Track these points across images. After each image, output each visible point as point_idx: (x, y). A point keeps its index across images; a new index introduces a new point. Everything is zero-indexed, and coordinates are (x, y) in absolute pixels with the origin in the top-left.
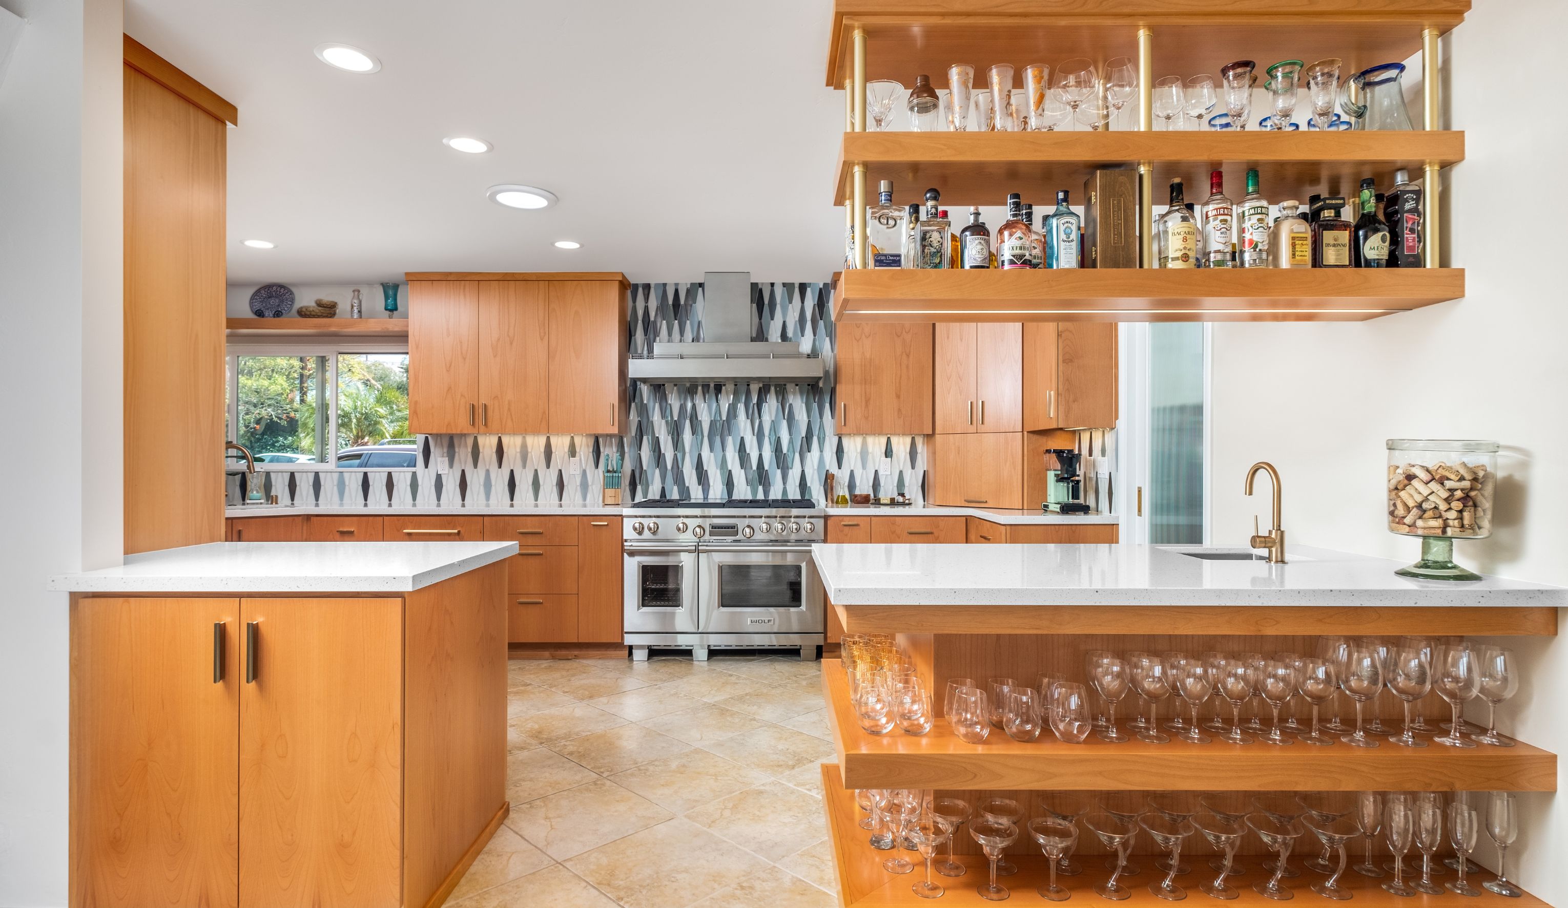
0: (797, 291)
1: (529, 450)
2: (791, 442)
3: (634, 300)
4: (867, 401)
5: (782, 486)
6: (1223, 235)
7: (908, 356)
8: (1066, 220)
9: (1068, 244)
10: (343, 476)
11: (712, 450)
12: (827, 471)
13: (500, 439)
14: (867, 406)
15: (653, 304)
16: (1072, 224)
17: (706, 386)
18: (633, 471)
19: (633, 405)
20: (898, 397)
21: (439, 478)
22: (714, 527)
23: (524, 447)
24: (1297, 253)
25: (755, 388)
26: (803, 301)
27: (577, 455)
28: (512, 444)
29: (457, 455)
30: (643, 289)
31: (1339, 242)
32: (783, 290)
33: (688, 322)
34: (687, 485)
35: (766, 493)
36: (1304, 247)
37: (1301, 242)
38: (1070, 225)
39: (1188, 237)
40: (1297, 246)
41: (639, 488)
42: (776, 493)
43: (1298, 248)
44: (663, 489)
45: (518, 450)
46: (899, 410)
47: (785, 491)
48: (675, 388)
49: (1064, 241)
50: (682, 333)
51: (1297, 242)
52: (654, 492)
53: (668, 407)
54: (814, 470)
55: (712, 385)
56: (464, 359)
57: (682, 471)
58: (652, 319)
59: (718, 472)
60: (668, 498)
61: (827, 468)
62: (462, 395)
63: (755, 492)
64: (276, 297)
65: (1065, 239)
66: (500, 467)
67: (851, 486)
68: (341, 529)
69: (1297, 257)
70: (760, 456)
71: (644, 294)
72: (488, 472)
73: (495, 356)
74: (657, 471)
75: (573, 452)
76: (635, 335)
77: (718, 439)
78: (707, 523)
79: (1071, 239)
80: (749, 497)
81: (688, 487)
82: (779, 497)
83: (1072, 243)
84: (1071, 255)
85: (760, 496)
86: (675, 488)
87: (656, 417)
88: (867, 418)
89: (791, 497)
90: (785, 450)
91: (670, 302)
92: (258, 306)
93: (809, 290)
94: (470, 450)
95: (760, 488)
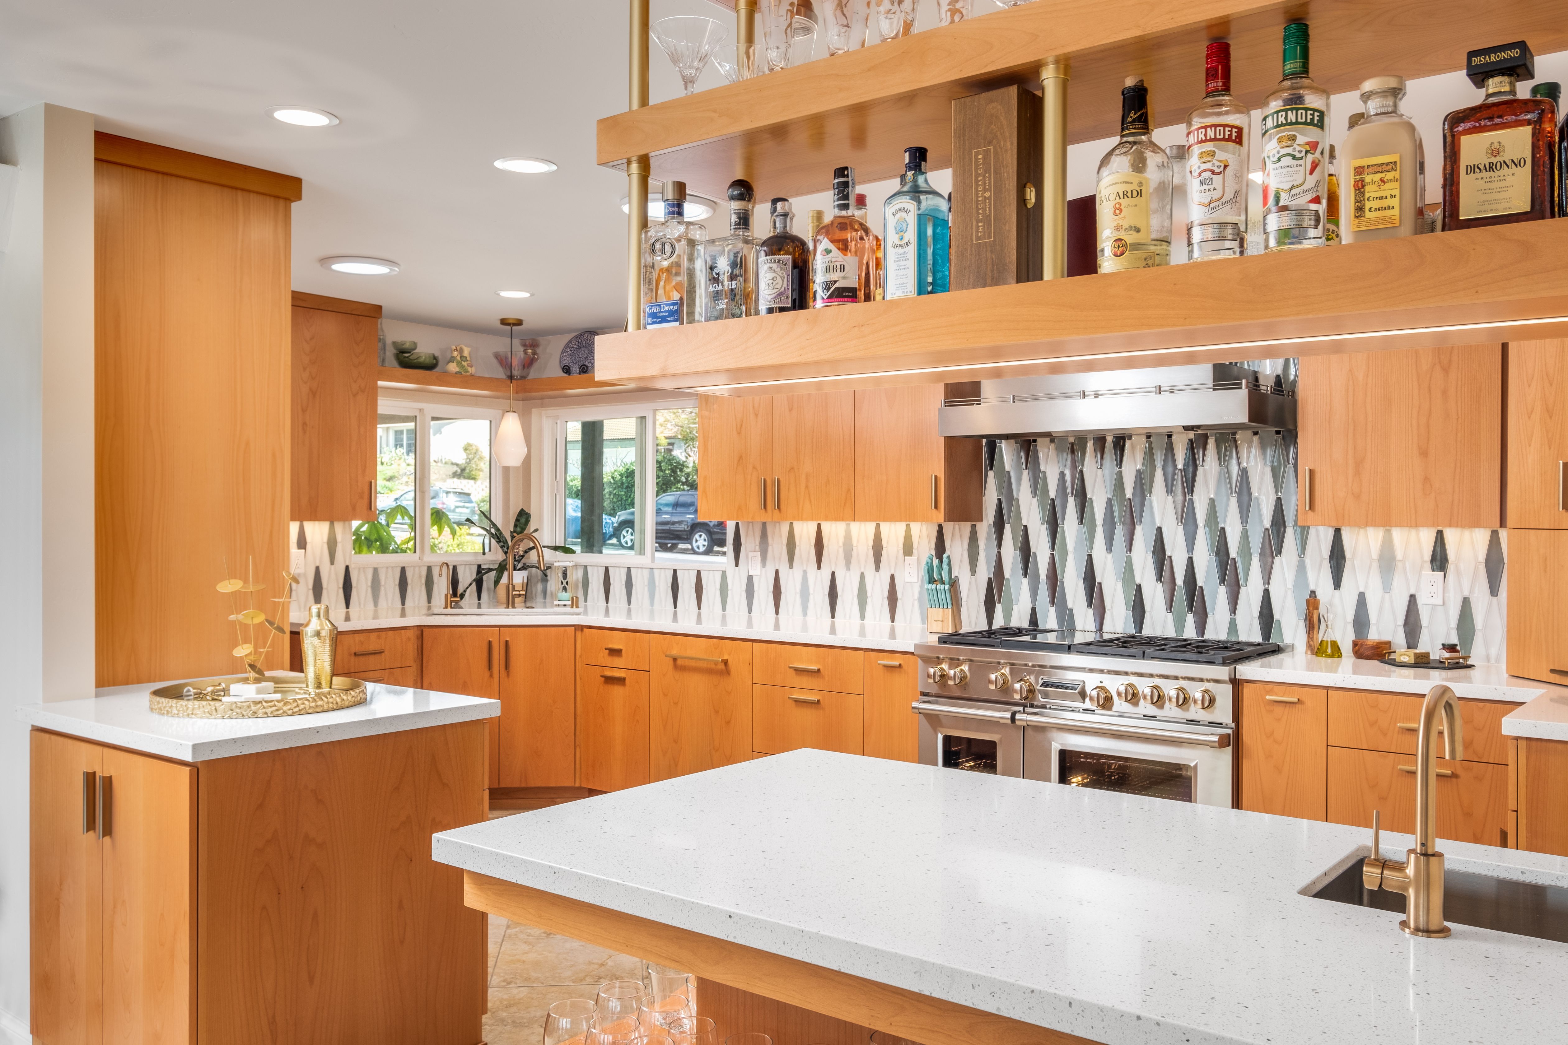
1: (855, 544)
2: (1245, 536)
4: (1358, 465)
5: (1227, 616)
6: (1206, 187)
7: (1446, 370)
8: (897, 207)
9: (901, 250)
10: (653, 572)
11: (1109, 548)
12: (1313, 594)
13: (819, 526)
14: (1358, 472)
16: (907, 211)
17: (1100, 440)
18: (990, 582)
20: (1424, 453)
21: (750, 579)
22: (1045, 684)
23: (848, 538)
24: (1368, 205)
27: (915, 551)
28: (834, 531)
29: (770, 548)
31: (1506, 157)
34: (1070, 606)
35: (1201, 626)
36: (1388, 185)
37: (1377, 177)
38: (904, 215)
39: (1125, 202)
40: (1367, 188)
41: (999, 608)
42: (1217, 630)
43: (1370, 191)
44: (1034, 611)
45: (841, 543)
46: (1426, 480)
47: (1233, 627)
48: (1052, 448)
49: (896, 246)
51: (1368, 178)
53: (1041, 475)
54: (1287, 590)
55: (1110, 439)
56: (756, 415)
57: (1063, 584)
59: (1119, 586)
61: (1312, 589)
62: (754, 468)
63: (1180, 624)
64: (586, 347)
65: (898, 242)
66: (819, 567)
67: (1361, 622)
68: (611, 646)
69: (1368, 214)
70: (1191, 562)
72: (805, 572)
73: (791, 410)
74: (1025, 582)
75: (908, 550)
77: (1120, 532)
79: (905, 240)
80: (1171, 633)
81: (1071, 610)
82: (1223, 637)
83: (906, 249)
84: (905, 272)
85: (1190, 632)
86: (1052, 610)
87: (1024, 494)
88: (1357, 497)
89: (1244, 639)
90: (1233, 553)
92: (567, 361)
94: (785, 542)
95: (1190, 618)
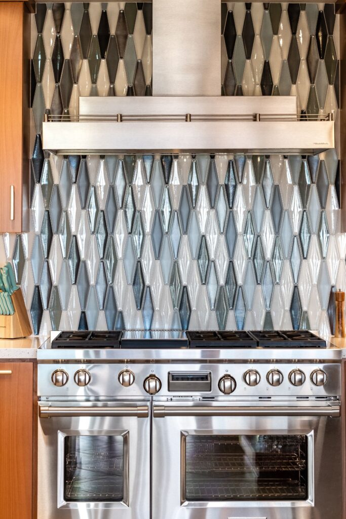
0: (285, 15)
2: (277, 243)
3: (40, 29)
5: (263, 310)
11: (157, 256)
12: (333, 287)
15: (69, 33)
18: (37, 288)
19: (38, 188)
22: (173, 377)
25: (222, 161)
26: (294, 30)
30: (54, 12)
32: (264, 14)
33: (121, 62)
35: (240, 321)
42: (255, 322)
44: (84, 315)
47: (269, 319)
48: (102, 162)
50: (112, 78)
52: (70, 322)
53: (92, 190)
54: (313, 286)
57: (112, 288)
58: (67, 56)
60: (91, 329)
61: (333, 282)
63: (223, 320)
70: (231, 263)
71: (55, 20)
74: (75, 289)
76: (41, 81)
78: (163, 372)
86: (103, 314)
87: (73, 208)
89: (277, 328)
91: (95, 31)
93: (303, 14)
